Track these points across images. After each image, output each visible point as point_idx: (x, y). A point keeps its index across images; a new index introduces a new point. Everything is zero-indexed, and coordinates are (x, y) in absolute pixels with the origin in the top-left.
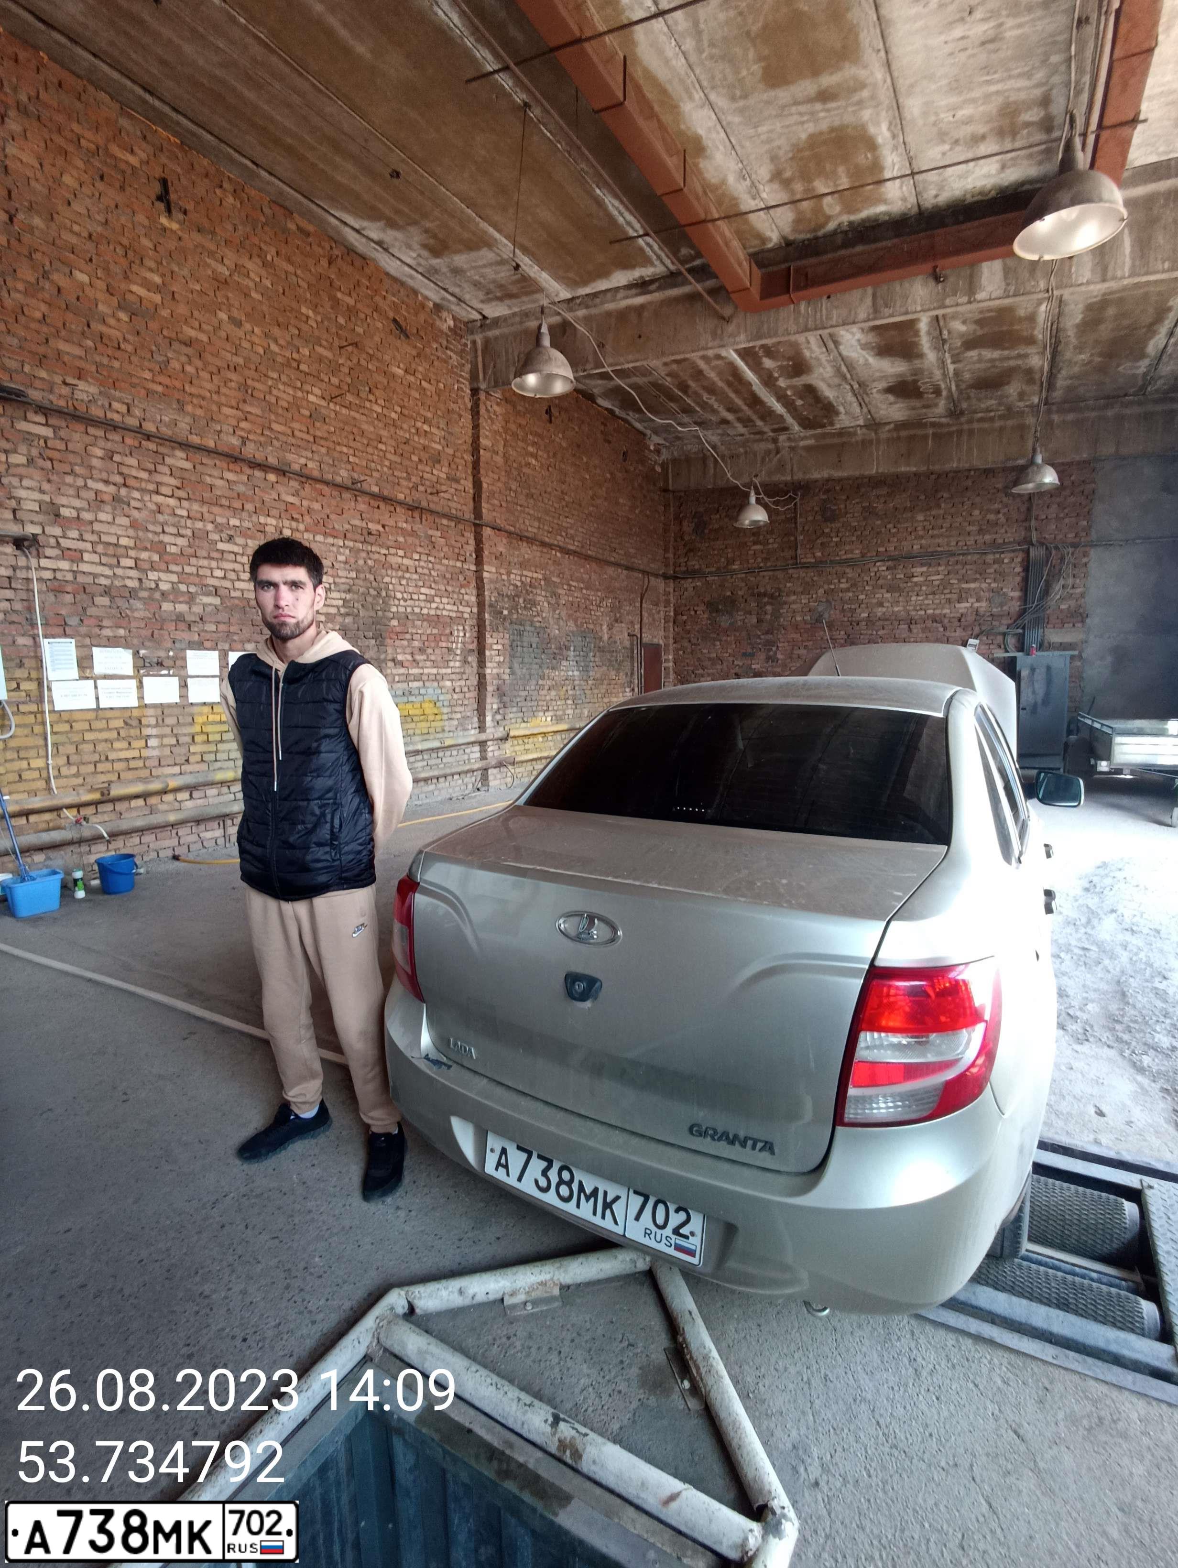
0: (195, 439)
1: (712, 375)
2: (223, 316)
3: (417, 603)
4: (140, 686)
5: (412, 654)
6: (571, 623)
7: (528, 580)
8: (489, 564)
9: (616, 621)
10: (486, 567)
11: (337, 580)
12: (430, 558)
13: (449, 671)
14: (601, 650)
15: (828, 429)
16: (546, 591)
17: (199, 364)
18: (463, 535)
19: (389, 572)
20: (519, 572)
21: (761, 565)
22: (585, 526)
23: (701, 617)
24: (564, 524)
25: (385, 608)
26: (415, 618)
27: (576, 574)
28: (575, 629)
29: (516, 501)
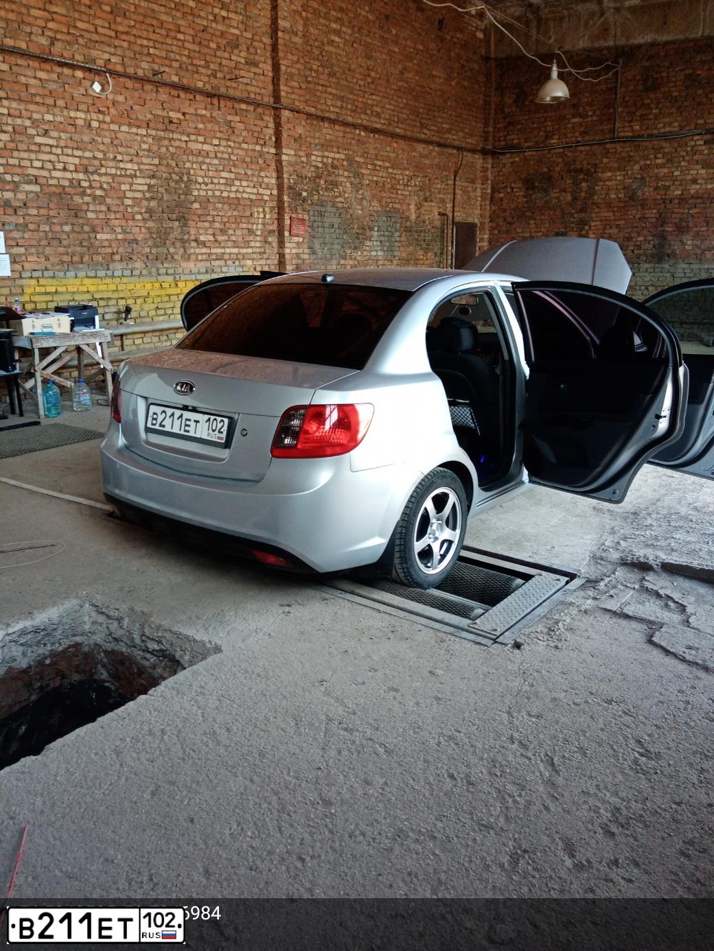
6: (375, 203)
7: (330, 161)
8: (288, 147)
9: (426, 200)
10: (284, 151)
11: (142, 167)
12: (229, 143)
13: (250, 250)
14: (408, 230)
16: (350, 172)
18: (262, 120)
19: (190, 158)
20: (320, 154)
21: (579, 139)
22: (393, 102)
23: (517, 194)
24: (369, 102)
25: (188, 192)
26: (216, 200)
27: (382, 153)
28: (380, 209)
29: (317, 81)
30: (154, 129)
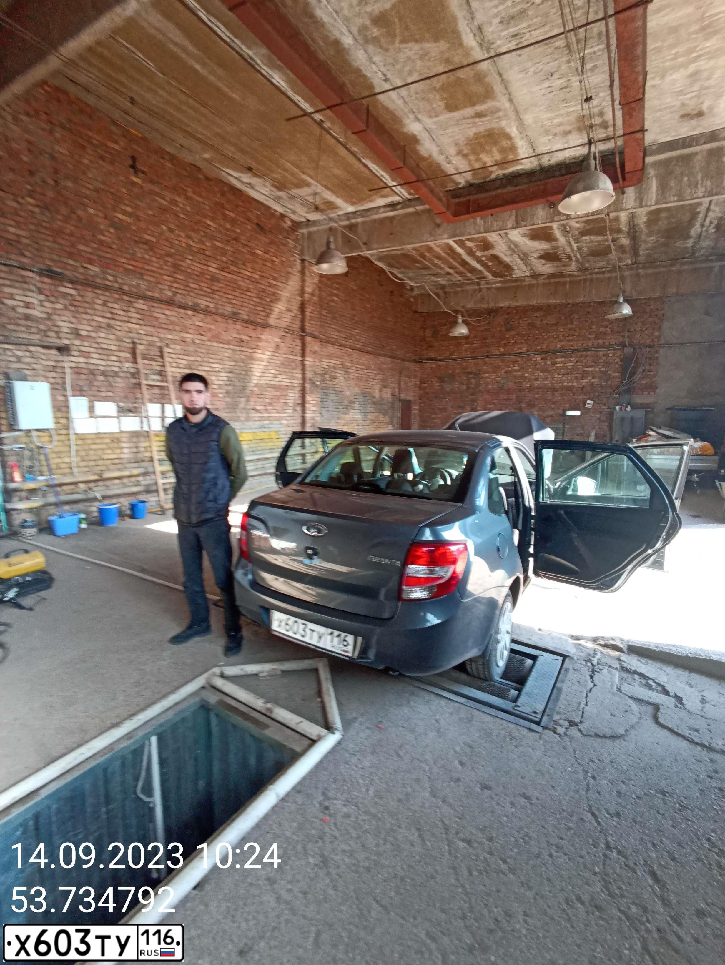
0: (149, 293)
1: (438, 250)
2: (164, 227)
3: (268, 379)
4: (119, 422)
5: (265, 406)
6: (357, 389)
7: (332, 365)
8: (309, 357)
9: (384, 387)
10: (307, 359)
12: (276, 354)
13: (286, 415)
14: (374, 403)
15: (509, 278)
16: (342, 371)
17: (151, 253)
18: (294, 341)
19: (253, 362)
20: (327, 361)
21: (470, 356)
22: (366, 334)
23: (435, 385)
24: (354, 333)
26: (267, 386)
27: (360, 361)
28: (359, 392)
29: (326, 321)
30: (232, 345)
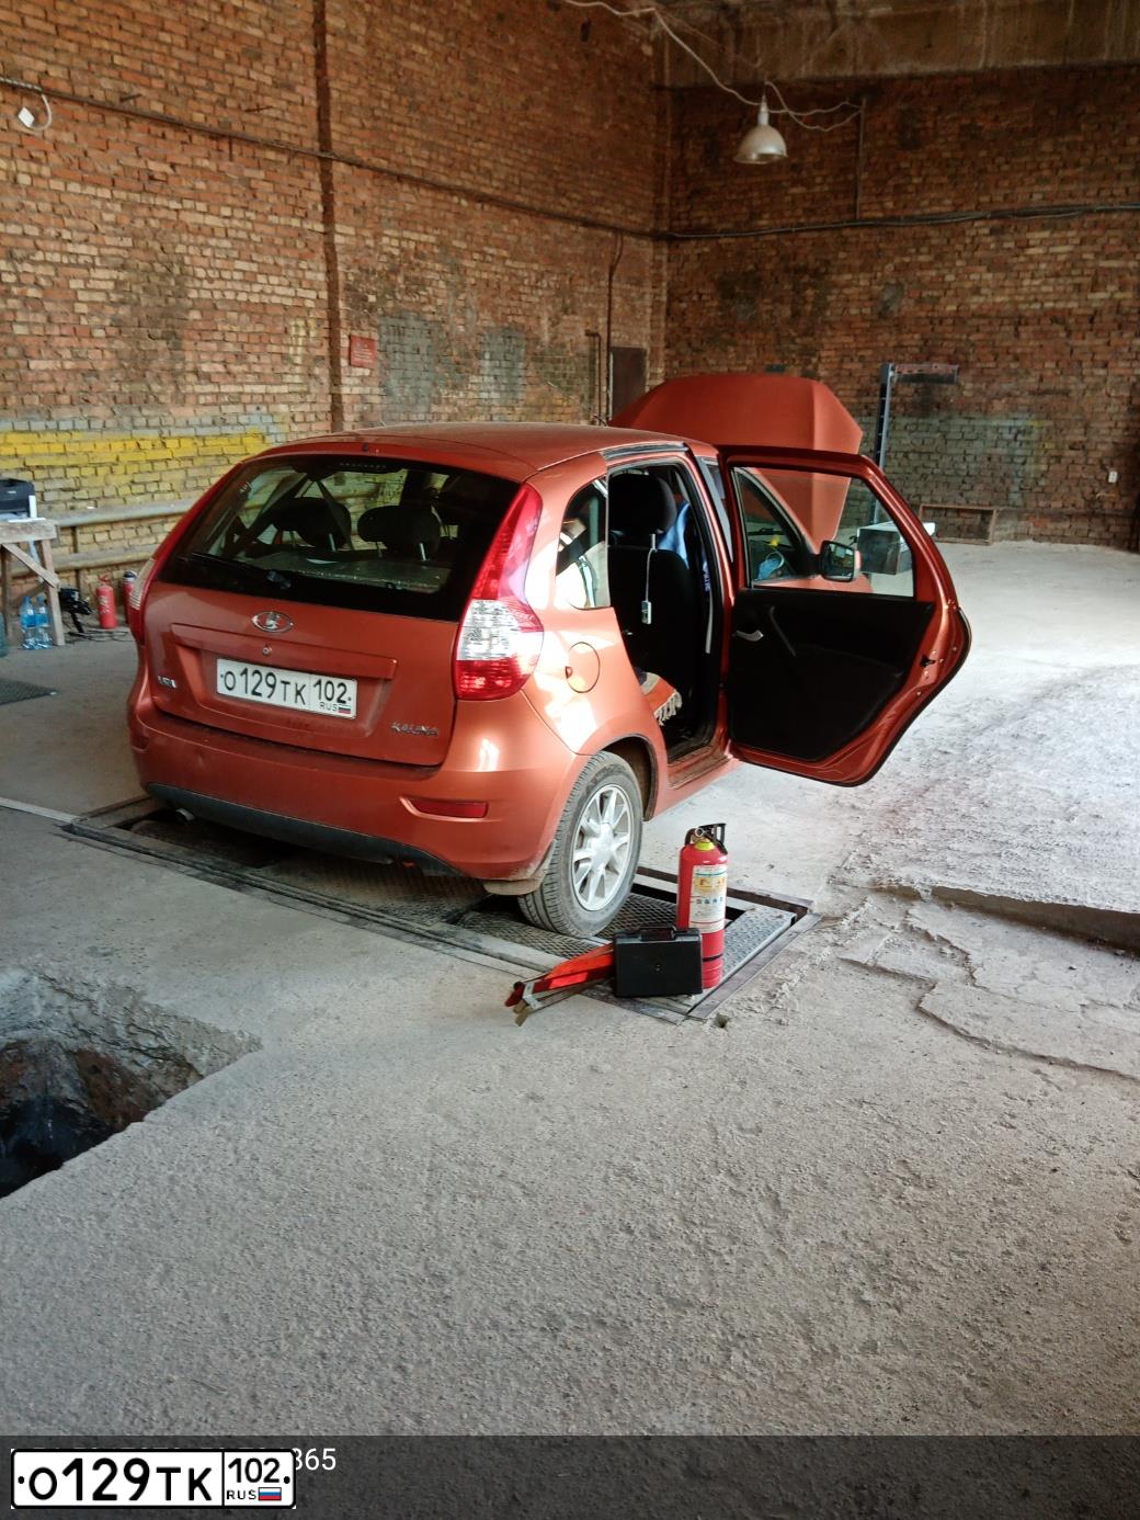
3: (229, 285)
5: (225, 363)
7: (412, 245)
8: (345, 222)
9: (565, 311)
10: (338, 228)
11: (105, 251)
12: (248, 214)
13: (284, 389)
14: (538, 358)
16: (444, 264)
18: (301, 177)
19: (185, 237)
20: (396, 234)
21: (802, 220)
22: (512, 154)
23: (708, 305)
24: (474, 152)
25: (181, 294)
26: (227, 307)
27: (494, 235)
28: (492, 324)
29: (390, 116)
30: (123, 189)
